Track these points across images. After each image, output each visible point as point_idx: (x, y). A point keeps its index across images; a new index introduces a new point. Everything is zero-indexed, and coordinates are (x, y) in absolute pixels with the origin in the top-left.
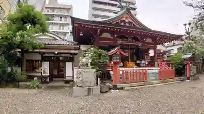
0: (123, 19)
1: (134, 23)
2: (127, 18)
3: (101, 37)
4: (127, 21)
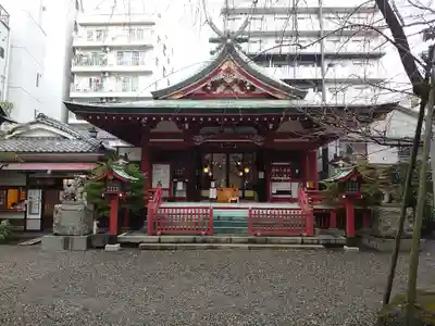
0: (221, 76)
1: (249, 82)
2: (228, 71)
3: (152, 131)
4: (229, 80)
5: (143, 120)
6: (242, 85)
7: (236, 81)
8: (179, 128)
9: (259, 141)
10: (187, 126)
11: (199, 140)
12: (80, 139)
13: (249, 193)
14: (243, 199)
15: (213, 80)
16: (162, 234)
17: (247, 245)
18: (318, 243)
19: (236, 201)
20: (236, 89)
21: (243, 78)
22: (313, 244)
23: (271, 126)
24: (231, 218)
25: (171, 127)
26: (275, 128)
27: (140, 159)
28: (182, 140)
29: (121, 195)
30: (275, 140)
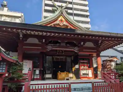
1: (70, 26)
2: (61, 21)
3: (25, 42)
4: (61, 24)
5: (21, 36)
7: (64, 25)
8: (39, 42)
9: (76, 50)
10: (44, 41)
11: (49, 48)
15: (55, 23)
21: (68, 25)
23: (82, 43)
25: (36, 41)
26: (84, 44)
28: (41, 48)
29: (7, 75)
30: (84, 50)
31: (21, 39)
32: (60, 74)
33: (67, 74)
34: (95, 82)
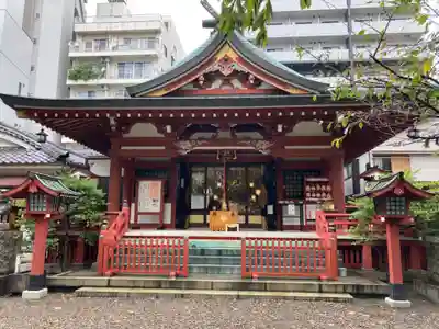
1: (253, 74)
2: (226, 60)
3: (126, 136)
4: (226, 72)
5: (112, 122)
6: (244, 77)
7: (235, 73)
8: (159, 131)
9: (263, 147)
10: (169, 129)
11: (185, 147)
12: (38, 149)
13: (253, 219)
14: (246, 226)
15: (208, 70)
16: (114, 275)
17: (235, 293)
18: (345, 292)
19: (234, 230)
20: (237, 83)
21: (246, 70)
22: (336, 292)
23: (280, 128)
24: (220, 252)
27: (107, 174)
28: (163, 148)
29: (48, 216)
30: (287, 147)
31: (113, 128)
32: (215, 214)
33: (233, 214)
34: (247, 238)
